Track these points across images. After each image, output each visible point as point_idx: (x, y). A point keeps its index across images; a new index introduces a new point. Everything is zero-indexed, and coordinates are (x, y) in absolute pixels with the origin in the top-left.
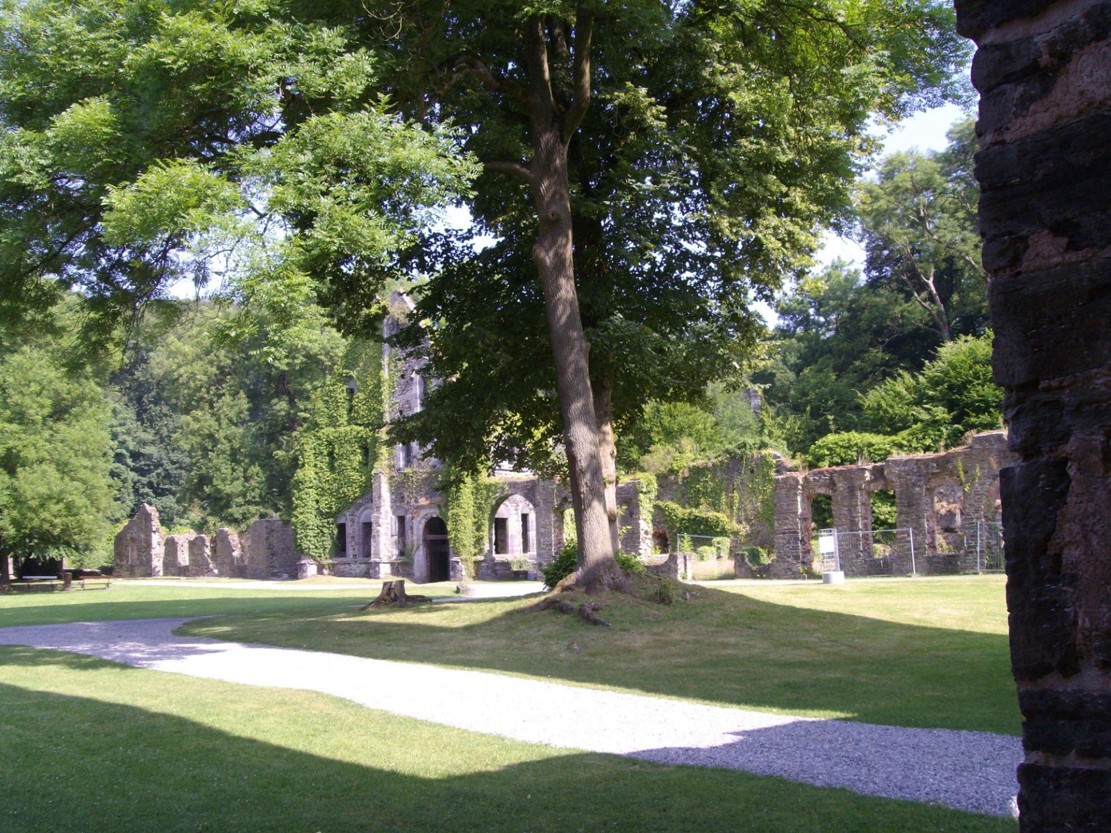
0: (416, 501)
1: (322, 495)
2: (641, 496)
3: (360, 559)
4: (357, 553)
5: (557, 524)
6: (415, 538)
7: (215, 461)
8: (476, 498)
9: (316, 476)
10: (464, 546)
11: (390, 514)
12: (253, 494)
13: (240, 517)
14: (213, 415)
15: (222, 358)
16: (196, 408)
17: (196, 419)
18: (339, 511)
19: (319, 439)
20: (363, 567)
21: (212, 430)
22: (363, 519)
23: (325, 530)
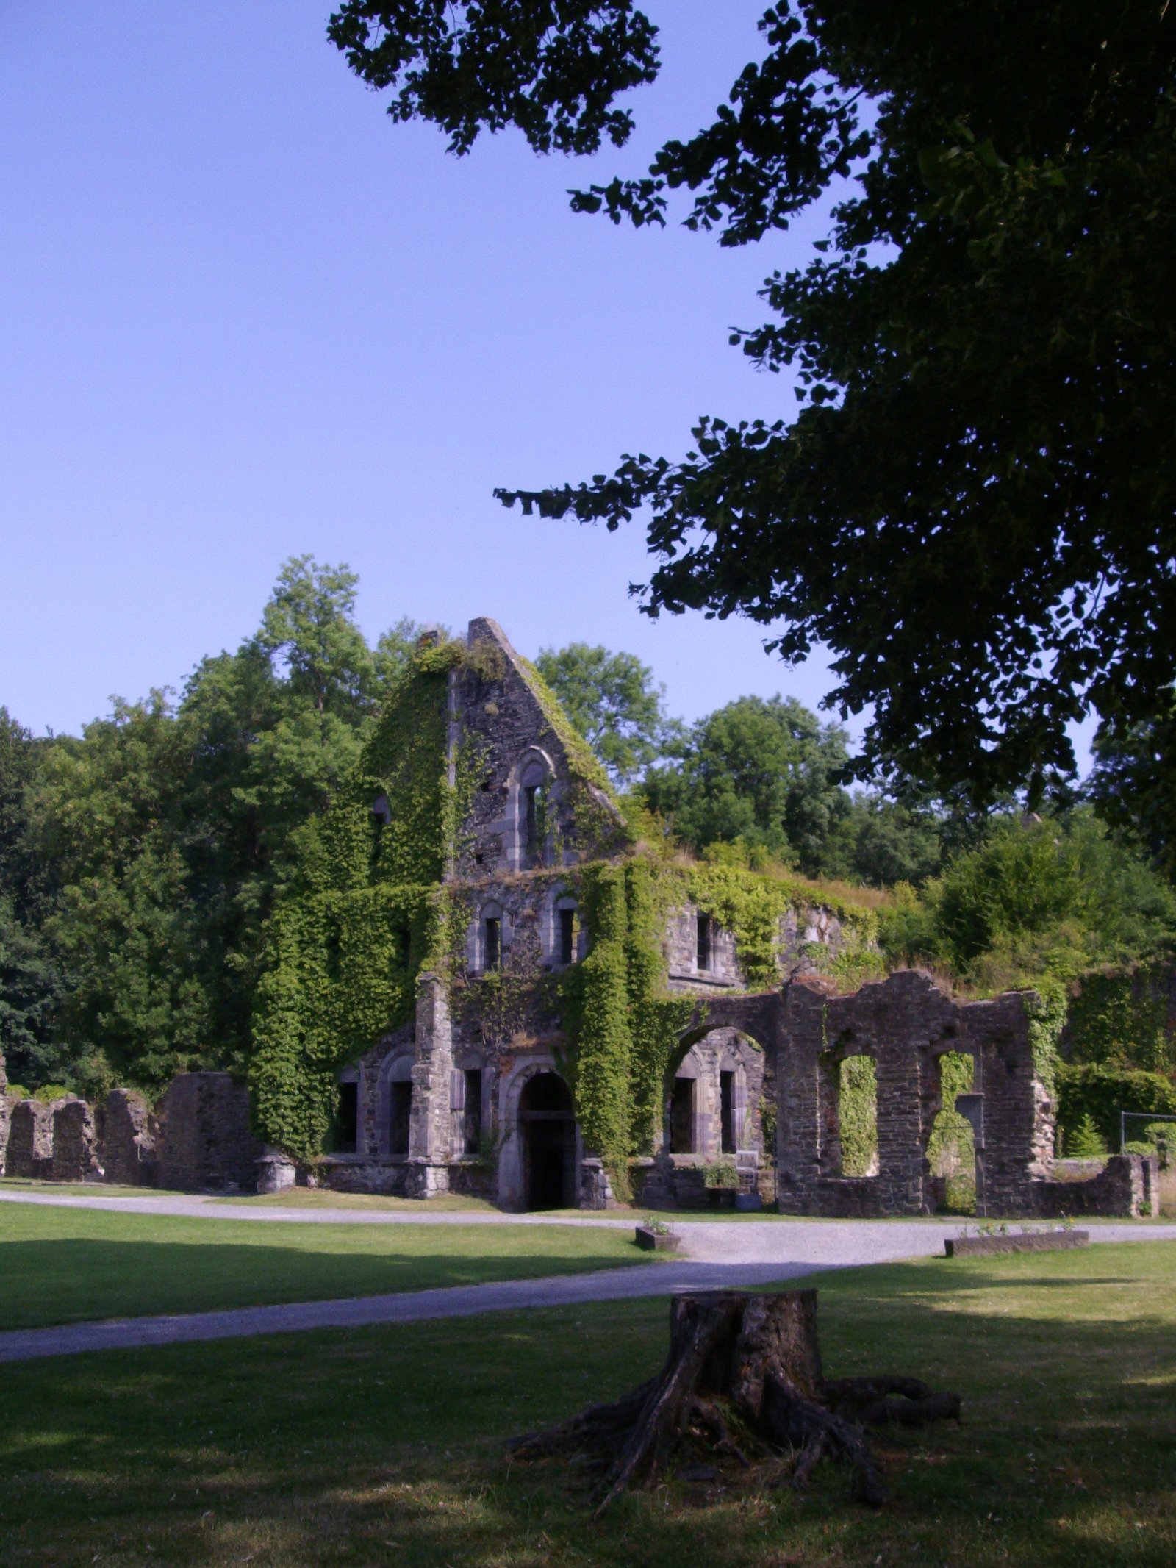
0: (507, 1039)
1: (314, 1025)
2: (1036, 1025)
3: (385, 1156)
4: (378, 1144)
5: (827, 1089)
6: (502, 1116)
7: (120, 970)
8: (638, 1035)
9: (299, 987)
10: (611, 1134)
11: (451, 1066)
12: (185, 1032)
13: (160, 1073)
14: (120, 887)
15: (142, 785)
16: (91, 874)
17: (91, 894)
18: (345, 1058)
19: (310, 912)
20: (390, 1172)
21: (117, 913)
22: (392, 1075)
23: (316, 1097)
